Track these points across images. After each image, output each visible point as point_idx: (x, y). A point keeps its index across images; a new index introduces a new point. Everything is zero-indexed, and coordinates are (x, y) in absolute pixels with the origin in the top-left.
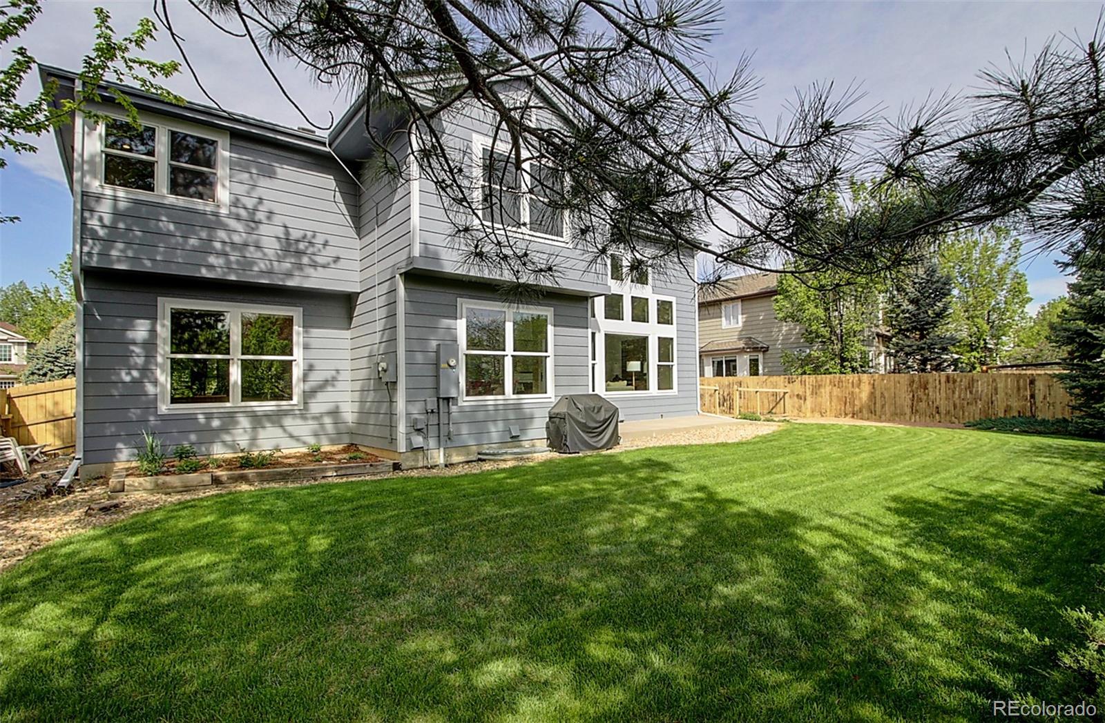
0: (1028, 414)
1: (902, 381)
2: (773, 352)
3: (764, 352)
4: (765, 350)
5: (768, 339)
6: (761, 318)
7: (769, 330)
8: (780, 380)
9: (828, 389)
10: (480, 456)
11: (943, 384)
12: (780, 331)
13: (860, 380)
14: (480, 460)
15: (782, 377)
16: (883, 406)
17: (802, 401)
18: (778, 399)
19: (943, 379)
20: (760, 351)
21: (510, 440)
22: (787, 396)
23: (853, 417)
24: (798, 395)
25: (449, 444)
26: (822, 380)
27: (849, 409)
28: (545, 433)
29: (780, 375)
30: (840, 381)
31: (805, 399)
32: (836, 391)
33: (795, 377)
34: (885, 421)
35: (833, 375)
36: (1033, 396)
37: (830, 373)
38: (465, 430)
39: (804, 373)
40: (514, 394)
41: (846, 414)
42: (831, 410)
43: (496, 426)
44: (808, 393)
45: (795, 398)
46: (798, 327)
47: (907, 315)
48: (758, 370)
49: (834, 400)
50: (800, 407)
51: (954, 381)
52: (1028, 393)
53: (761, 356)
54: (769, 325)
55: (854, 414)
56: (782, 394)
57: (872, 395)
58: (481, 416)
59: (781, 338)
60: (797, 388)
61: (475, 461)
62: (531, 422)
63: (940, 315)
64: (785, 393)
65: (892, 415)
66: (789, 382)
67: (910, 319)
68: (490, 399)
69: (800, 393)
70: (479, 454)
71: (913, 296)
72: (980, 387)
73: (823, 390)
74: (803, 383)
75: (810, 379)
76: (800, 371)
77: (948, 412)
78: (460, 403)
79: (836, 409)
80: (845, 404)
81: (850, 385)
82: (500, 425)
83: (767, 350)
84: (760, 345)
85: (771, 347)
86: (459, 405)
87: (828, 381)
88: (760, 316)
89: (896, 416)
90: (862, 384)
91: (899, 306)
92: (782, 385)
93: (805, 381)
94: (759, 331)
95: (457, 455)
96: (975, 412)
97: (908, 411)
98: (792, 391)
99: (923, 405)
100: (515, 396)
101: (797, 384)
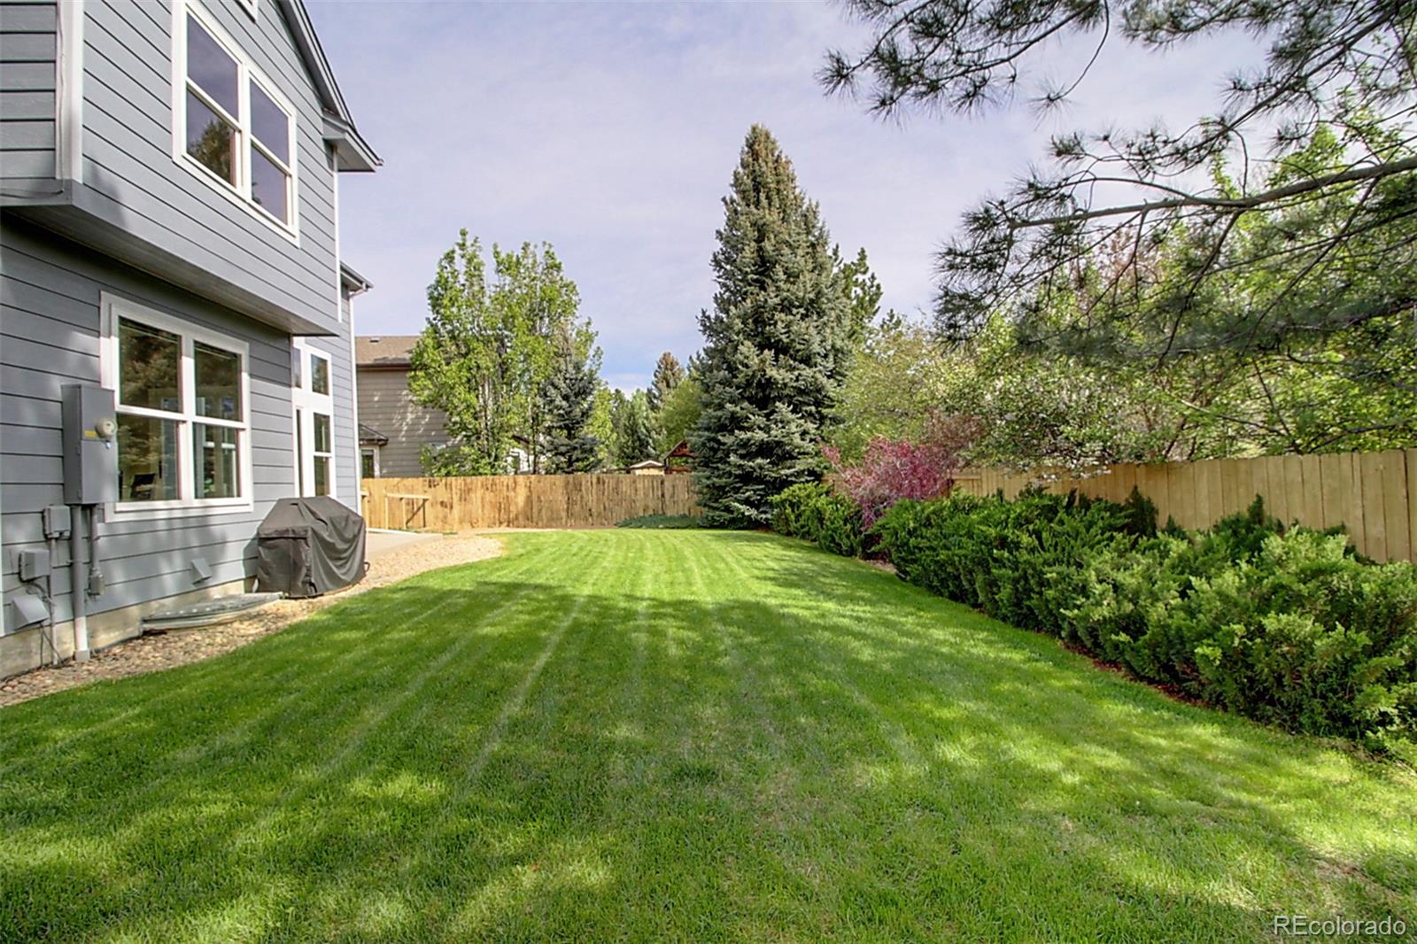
0: (661, 512)
1: (557, 483)
2: (394, 446)
3: (381, 446)
4: (382, 443)
5: (387, 428)
6: (376, 399)
7: (388, 416)
8: (418, 483)
9: (479, 493)
10: (148, 626)
11: (595, 486)
12: (403, 419)
13: (515, 482)
14: (147, 633)
15: (421, 479)
16: (540, 511)
17: (448, 510)
18: (415, 509)
19: (595, 480)
20: (376, 444)
21: (194, 588)
22: (427, 504)
23: (508, 526)
24: (442, 503)
25: (93, 607)
26: (472, 483)
27: (504, 516)
28: (243, 569)
29: (418, 477)
30: (494, 484)
31: (452, 507)
32: (489, 496)
33: (438, 479)
34: (542, 528)
35: (484, 477)
36: (663, 495)
37: (480, 474)
38: (118, 575)
39: (448, 474)
40: (196, 497)
41: (501, 523)
42: (483, 520)
43: (170, 561)
44: (456, 498)
45: (439, 506)
46: (428, 416)
47: (561, 412)
48: (373, 470)
49: (487, 507)
50: (445, 517)
51: (604, 483)
52: (660, 493)
53: (376, 451)
54: (388, 410)
55: (509, 522)
56: (421, 502)
57: (529, 499)
58: (146, 543)
59: (405, 428)
60: (441, 493)
61: (138, 638)
62: (222, 551)
63: (585, 414)
64: (425, 500)
65: (548, 520)
66: (430, 486)
67: (563, 416)
68: (160, 508)
69: (446, 500)
70: (145, 621)
71: (564, 393)
72: (624, 488)
73: (473, 495)
74: (448, 486)
75: (457, 482)
76: (444, 471)
77: (600, 514)
78: (111, 518)
79: (489, 518)
80: (500, 511)
81: (505, 488)
82: (178, 561)
83: (386, 444)
84: (376, 436)
85: (390, 440)
86: (108, 520)
87: (479, 484)
88: (373, 396)
89: (553, 521)
90: (518, 487)
91: (552, 401)
92: (421, 489)
93: (451, 485)
94: (373, 417)
95: (109, 629)
96: (620, 513)
97: (564, 514)
98: (435, 498)
99: (577, 508)
100: (197, 503)
101: (441, 488)
